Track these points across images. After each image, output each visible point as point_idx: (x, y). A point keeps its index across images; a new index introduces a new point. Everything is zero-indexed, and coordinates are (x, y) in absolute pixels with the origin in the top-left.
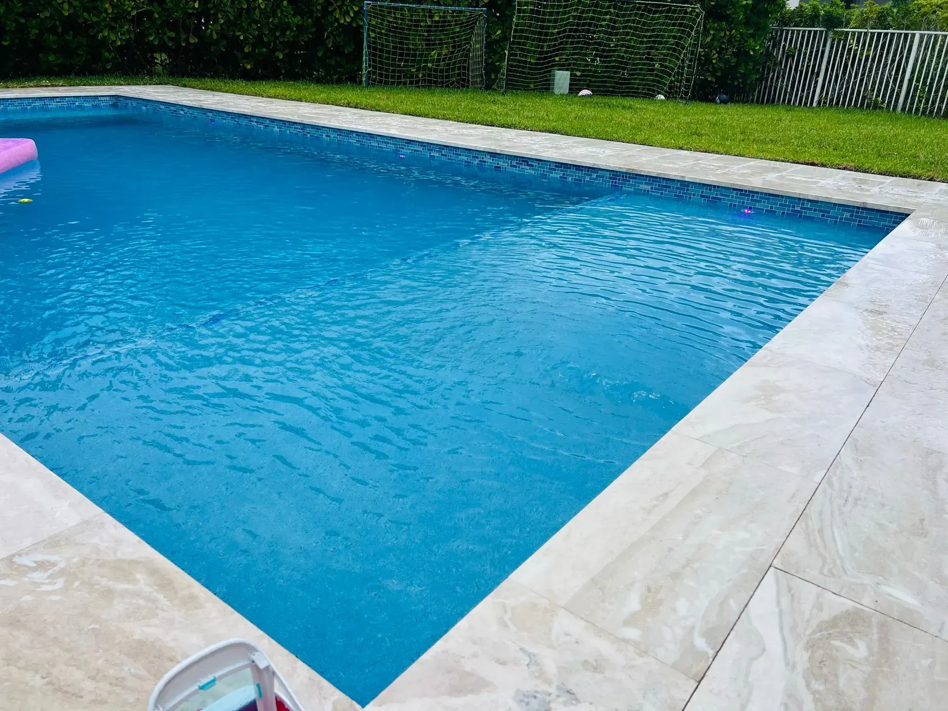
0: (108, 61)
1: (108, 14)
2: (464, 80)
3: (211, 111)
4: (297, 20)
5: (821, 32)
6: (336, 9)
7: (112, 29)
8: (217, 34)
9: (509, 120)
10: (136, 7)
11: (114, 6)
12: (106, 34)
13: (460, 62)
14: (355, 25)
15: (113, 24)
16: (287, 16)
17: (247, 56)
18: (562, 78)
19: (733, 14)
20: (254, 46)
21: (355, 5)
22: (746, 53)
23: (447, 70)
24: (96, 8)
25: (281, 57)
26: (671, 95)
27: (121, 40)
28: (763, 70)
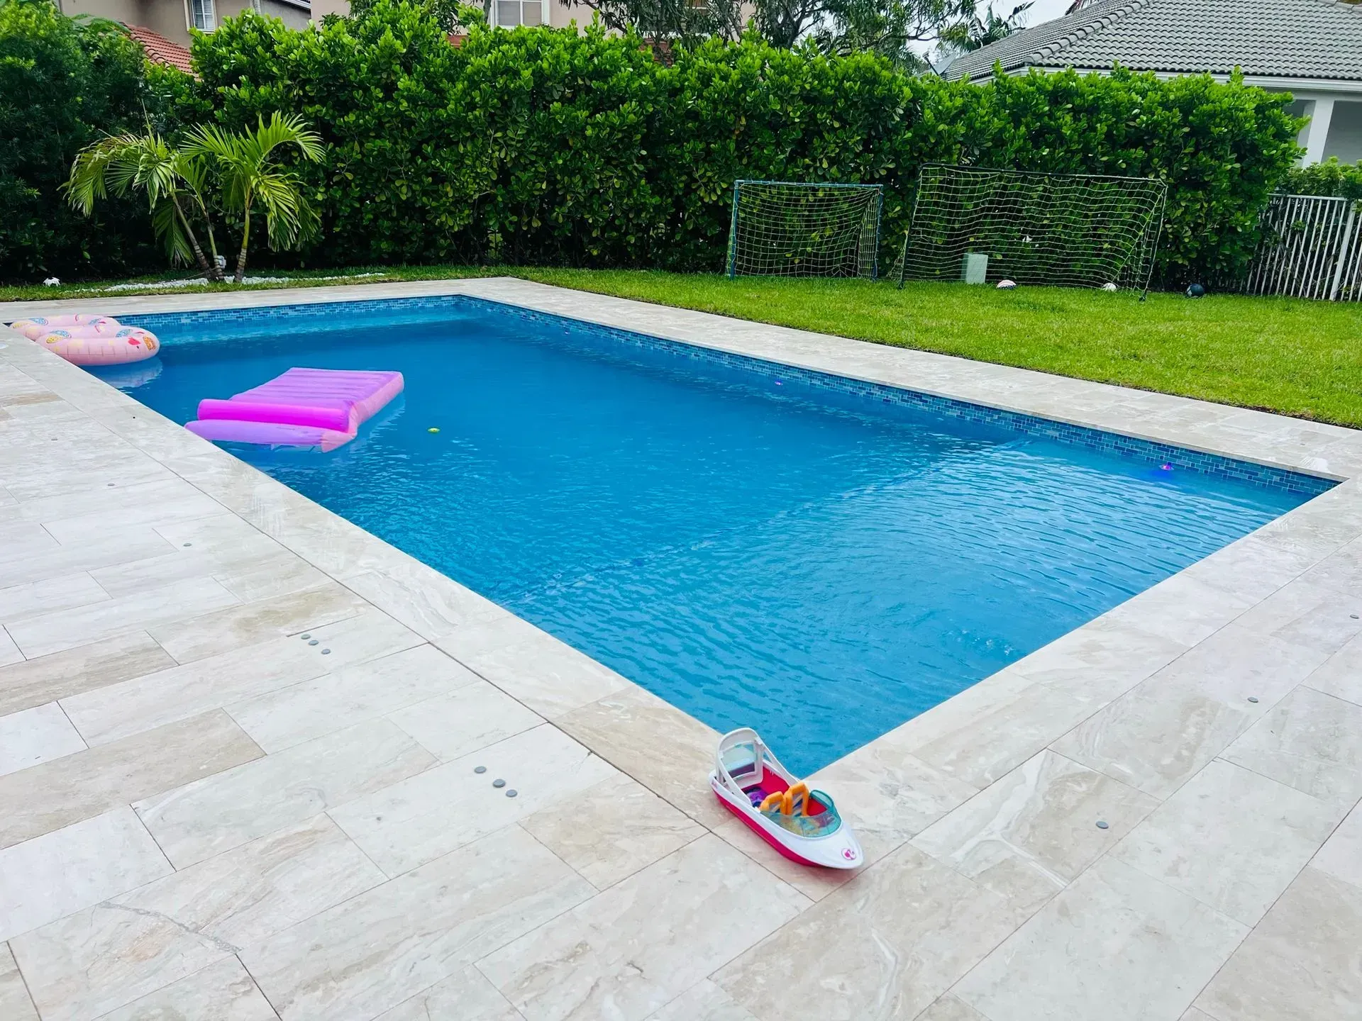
0: (443, 248)
1: (448, 198)
2: (850, 267)
3: (566, 319)
4: (656, 200)
5: (1341, 203)
6: (700, 186)
7: (451, 213)
8: (563, 216)
9: (905, 335)
10: (480, 191)
11: (456, 190)
12: (444, 219)
13: (846, 245)
14: (721, 204)
15: (452, 208)
16: (644, 197)
17: (594, 241)
18: (977, 264)
19: (1213, 181)
20: (603, 231)
21: (723, 181)
22: (1233, 230)
23: (830, 256)
24: (436, 192)
25: (633, 241)
26: (1124, 282)
27: (459, 225)
28: (1260, 249)
